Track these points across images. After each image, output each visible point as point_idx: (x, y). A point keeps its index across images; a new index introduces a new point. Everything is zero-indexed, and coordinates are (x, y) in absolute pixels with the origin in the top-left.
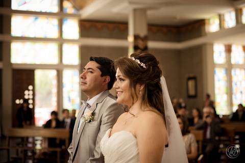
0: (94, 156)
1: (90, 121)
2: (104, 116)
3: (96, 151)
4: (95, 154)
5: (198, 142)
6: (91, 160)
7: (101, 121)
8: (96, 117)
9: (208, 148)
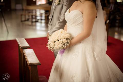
0: (59, 20)
1: (58, 4)
2: (64, 2)
3: (61, 18)
4: (60, 19)
5: (107, 14)
6: (59, 22)
7: (63, 5)
8: (61, 2)
9: (111, 17)
